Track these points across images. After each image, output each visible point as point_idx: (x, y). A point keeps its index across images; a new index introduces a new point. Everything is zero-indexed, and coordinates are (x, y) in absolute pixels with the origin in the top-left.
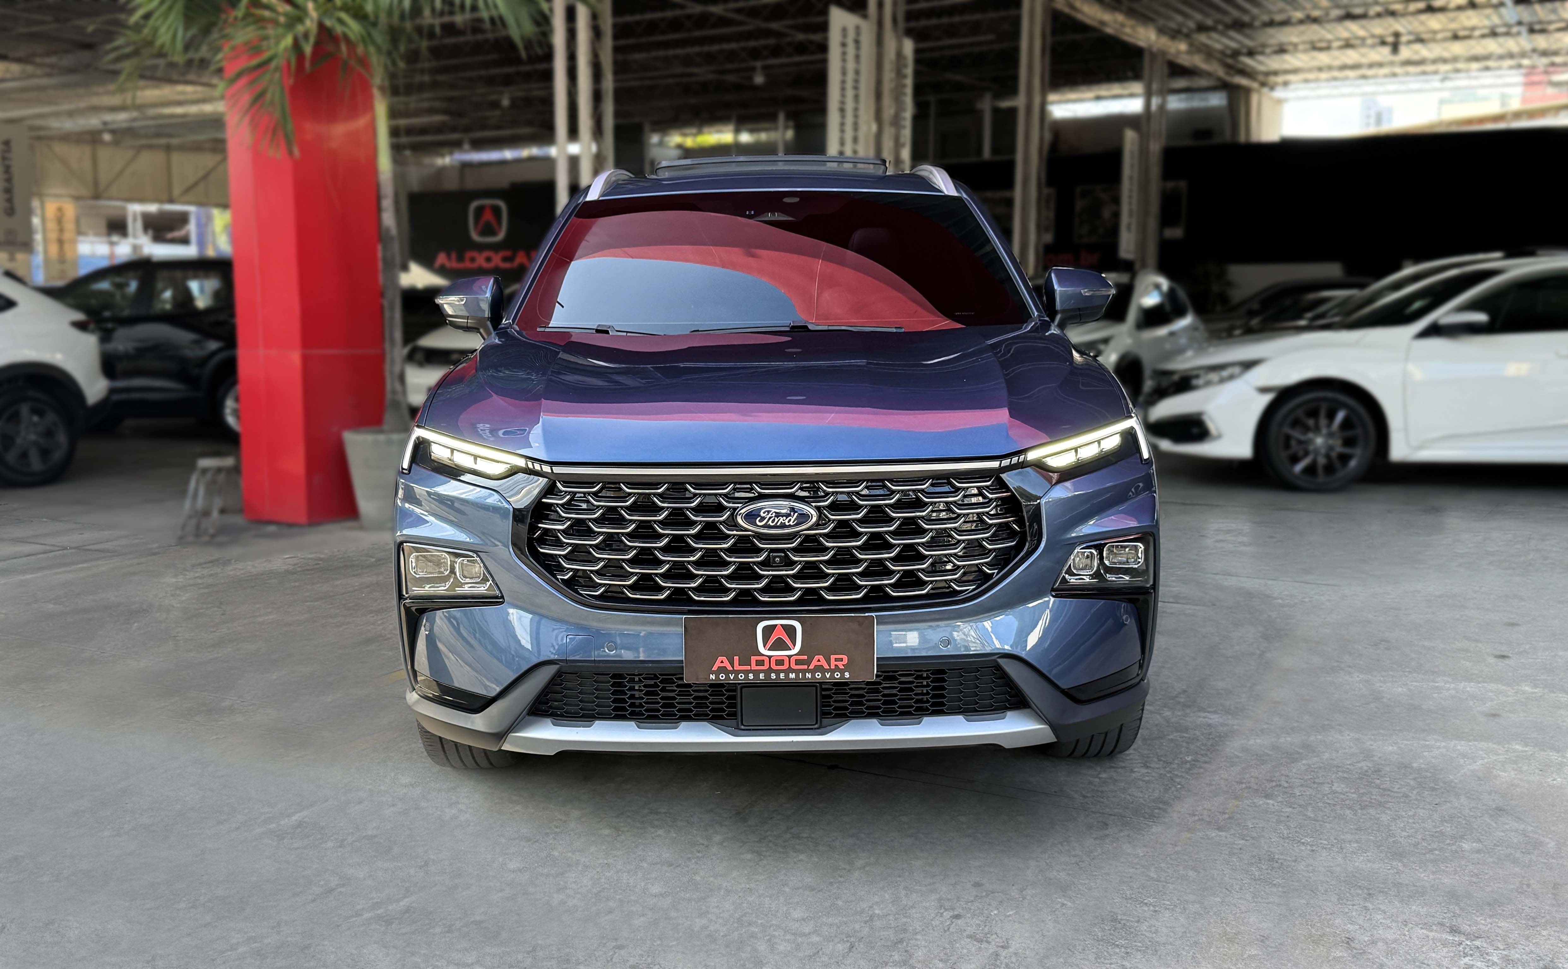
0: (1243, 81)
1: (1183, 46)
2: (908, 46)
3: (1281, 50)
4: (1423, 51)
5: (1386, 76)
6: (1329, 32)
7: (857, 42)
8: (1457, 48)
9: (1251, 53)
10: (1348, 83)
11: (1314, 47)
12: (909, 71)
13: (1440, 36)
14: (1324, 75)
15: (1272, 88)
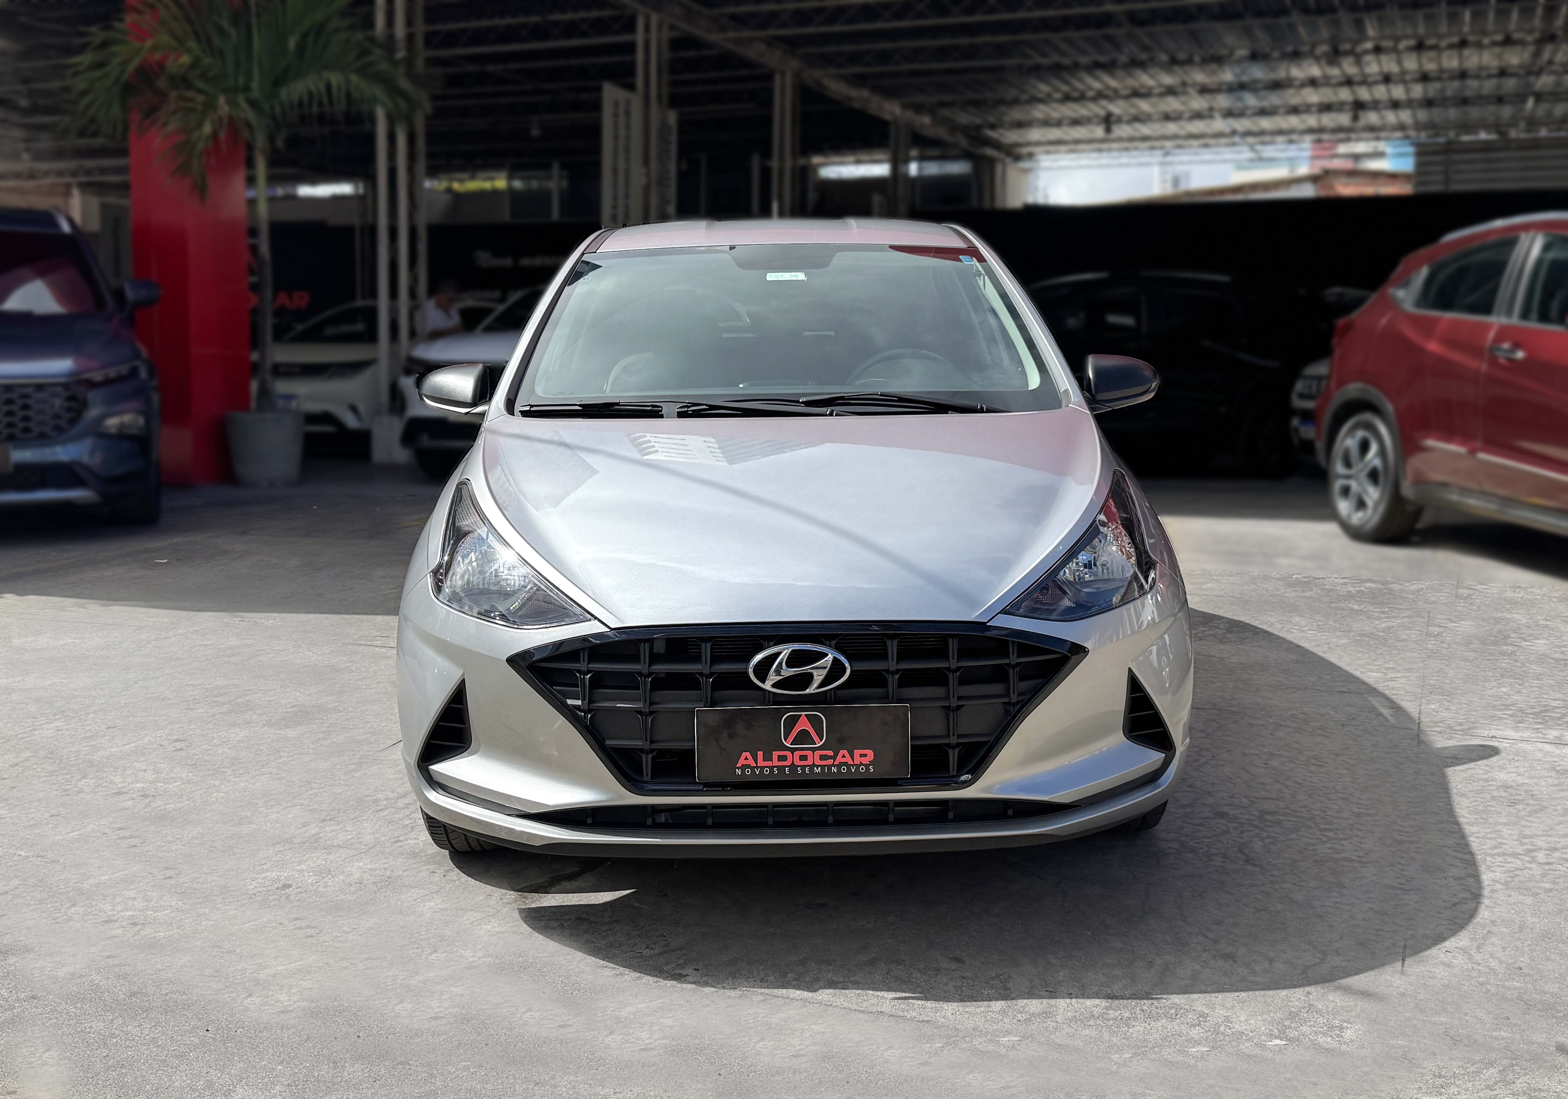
0: (990, 152)
1: (926, 120)
2: (672, 117)
3: (1020, 125)
4: (1145, 130)
5: (1120, 150)
6: (1055, 110)
7: (627, 113)
8: (1172, 128)
9: (993, 127)
10: (1083, 155)
11: (1047, 123)
12: (674, 138)
13: (1155, 117)
14: (1063, 148)
15: (1018, 158)
